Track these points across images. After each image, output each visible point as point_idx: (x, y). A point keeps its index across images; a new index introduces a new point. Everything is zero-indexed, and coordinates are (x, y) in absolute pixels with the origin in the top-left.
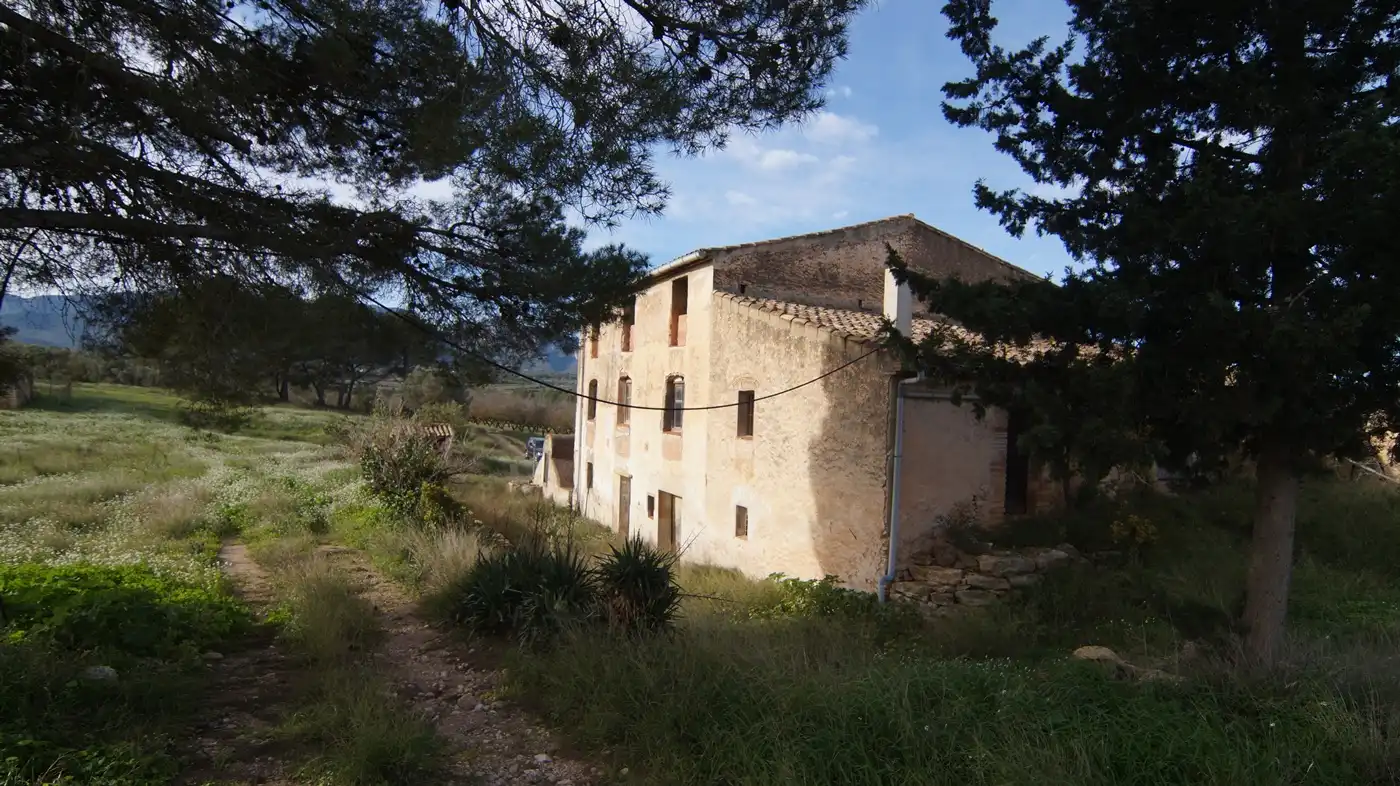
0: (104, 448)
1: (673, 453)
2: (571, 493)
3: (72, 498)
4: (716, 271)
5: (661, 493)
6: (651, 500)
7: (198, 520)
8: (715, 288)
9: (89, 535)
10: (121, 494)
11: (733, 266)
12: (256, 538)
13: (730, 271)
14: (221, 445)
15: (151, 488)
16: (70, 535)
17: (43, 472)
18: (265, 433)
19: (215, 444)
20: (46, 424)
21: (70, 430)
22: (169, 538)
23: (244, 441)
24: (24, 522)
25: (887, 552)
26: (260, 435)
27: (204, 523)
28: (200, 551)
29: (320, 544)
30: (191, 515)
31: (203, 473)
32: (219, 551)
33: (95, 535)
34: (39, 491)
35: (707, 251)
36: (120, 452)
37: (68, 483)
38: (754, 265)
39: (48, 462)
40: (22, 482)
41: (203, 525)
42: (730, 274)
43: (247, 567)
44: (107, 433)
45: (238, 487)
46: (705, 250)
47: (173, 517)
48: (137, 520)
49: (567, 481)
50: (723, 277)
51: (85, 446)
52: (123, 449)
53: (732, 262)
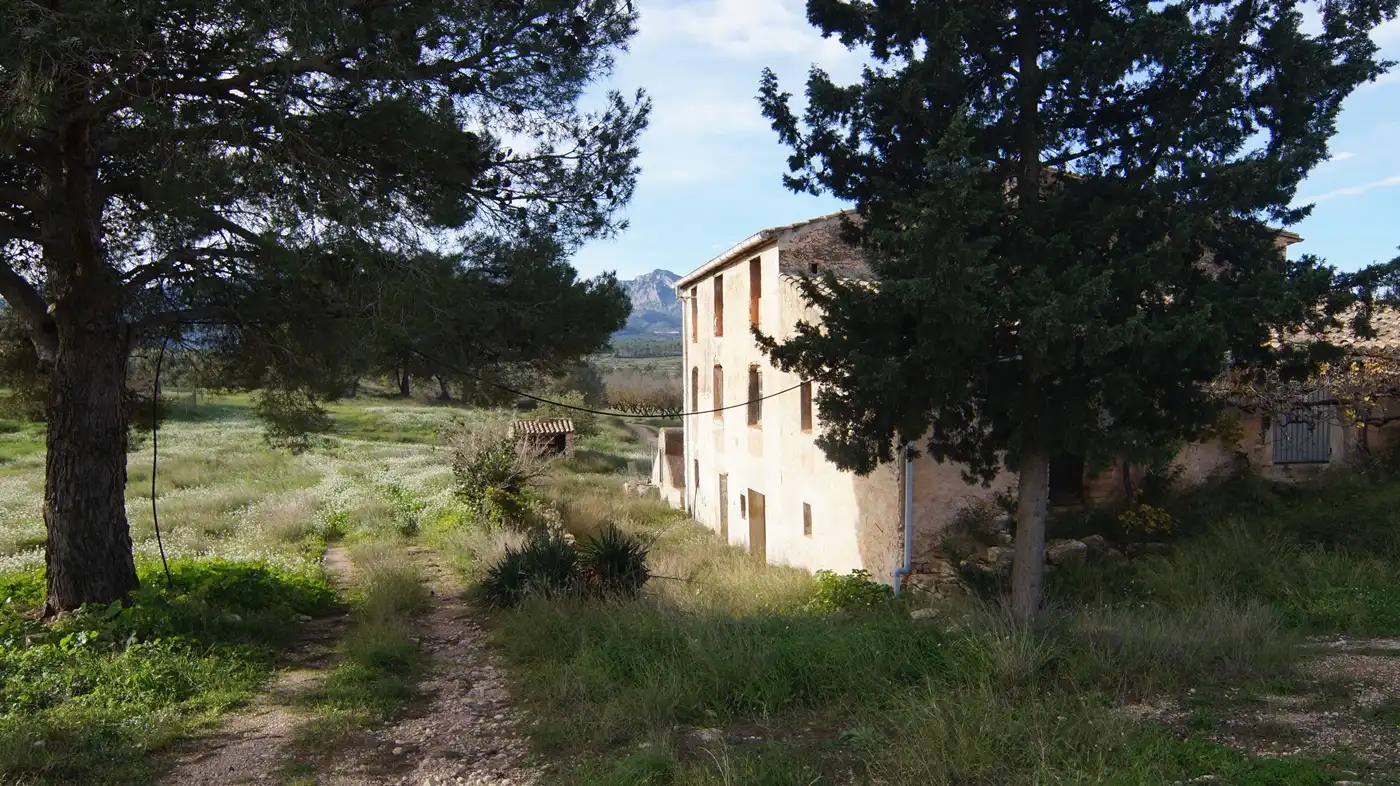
0: (230, 459)
1: (756, 449)
2: (682, 494)
3: (206, 510)
4: (781, 253)
5: (750, 491)
6: (743, 498)
7: (308, 525)
8: (781, 270)
9: (222, 541)
10: (246, 505)
11: (802, 245)
12: (355, 540)
13: (798, 252)
14: (339, 451)
15: (271, 497)
16: (208, 540)
17: (180, 486)
18: (383, 435)
19: (333, 450)
20: (175, 436)
21: (199, 441)
22: (283, 542)
23: (361, 446)
24: (170, 531)
25: (903, 545)
26: (377, 439)
27: (314, 527)
28: (307, 551)
29: (409, 545)
30: (304, 522)
31: (318, 482)
32: (324, 553)
33: (227, 541)
34: (180, 504)
35: (771, 232)
36: (245, 462)
37: (201, 495)
38: (827, 241)
39: (182, 475)
40: (164, 496)
41: (311, 530)
42: (798, 254)
43: (345, 564)
44: (233, 443)
45: (346, 495)
46: (767, 231)
47: (287, 522)
48: (259, 526)
49: (679, 481)
50: (790, 258)
51: (213, 457)
52: (246, 459)
53: (801, 240)
